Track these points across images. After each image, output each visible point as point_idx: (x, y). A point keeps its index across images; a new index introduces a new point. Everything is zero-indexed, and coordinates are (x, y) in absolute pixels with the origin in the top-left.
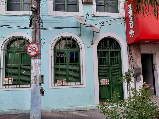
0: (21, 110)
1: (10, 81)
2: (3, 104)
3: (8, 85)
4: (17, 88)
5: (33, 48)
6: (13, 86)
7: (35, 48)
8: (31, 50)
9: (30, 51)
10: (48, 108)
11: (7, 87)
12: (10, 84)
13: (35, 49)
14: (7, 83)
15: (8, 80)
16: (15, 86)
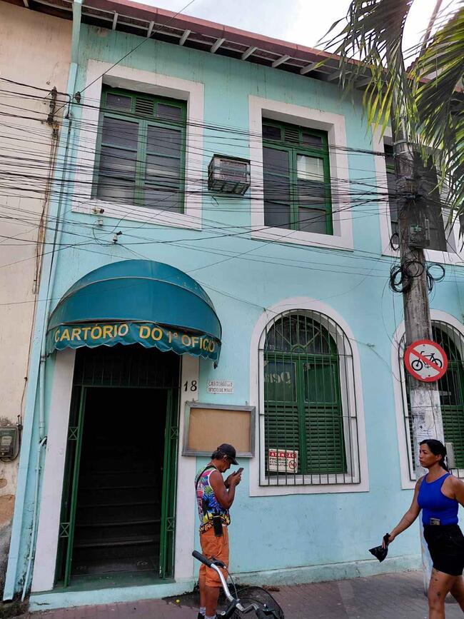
0: (335, 568)
1: (289, 460)
2: (270, 545)
3: (285, 474)
4: (312, 485)
5: (429, 358)
6: (299, 480)
7: (432, 356)
8: (419, 361)
9: (417, 365)
10: (409, 557)
11: (282, 481)
12: (290, 470)
13: (435, 360)
14: (282, 469)
15: (283, 455)
16: (307, 480)
